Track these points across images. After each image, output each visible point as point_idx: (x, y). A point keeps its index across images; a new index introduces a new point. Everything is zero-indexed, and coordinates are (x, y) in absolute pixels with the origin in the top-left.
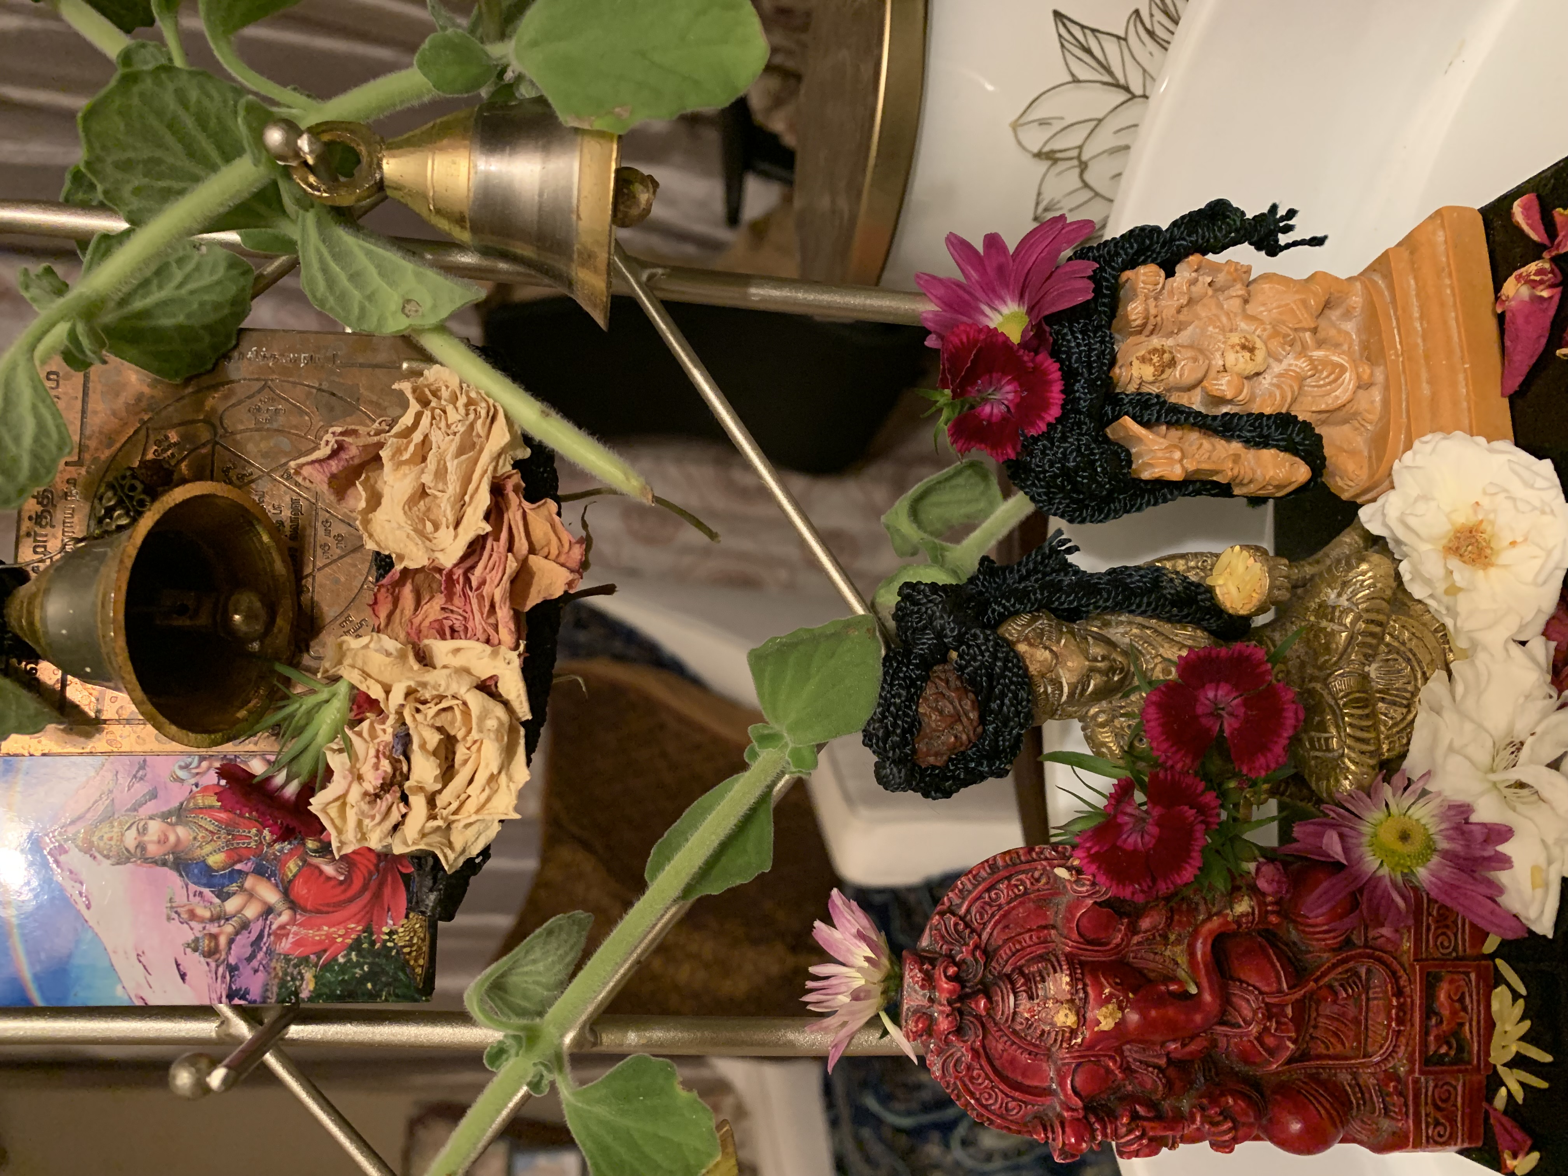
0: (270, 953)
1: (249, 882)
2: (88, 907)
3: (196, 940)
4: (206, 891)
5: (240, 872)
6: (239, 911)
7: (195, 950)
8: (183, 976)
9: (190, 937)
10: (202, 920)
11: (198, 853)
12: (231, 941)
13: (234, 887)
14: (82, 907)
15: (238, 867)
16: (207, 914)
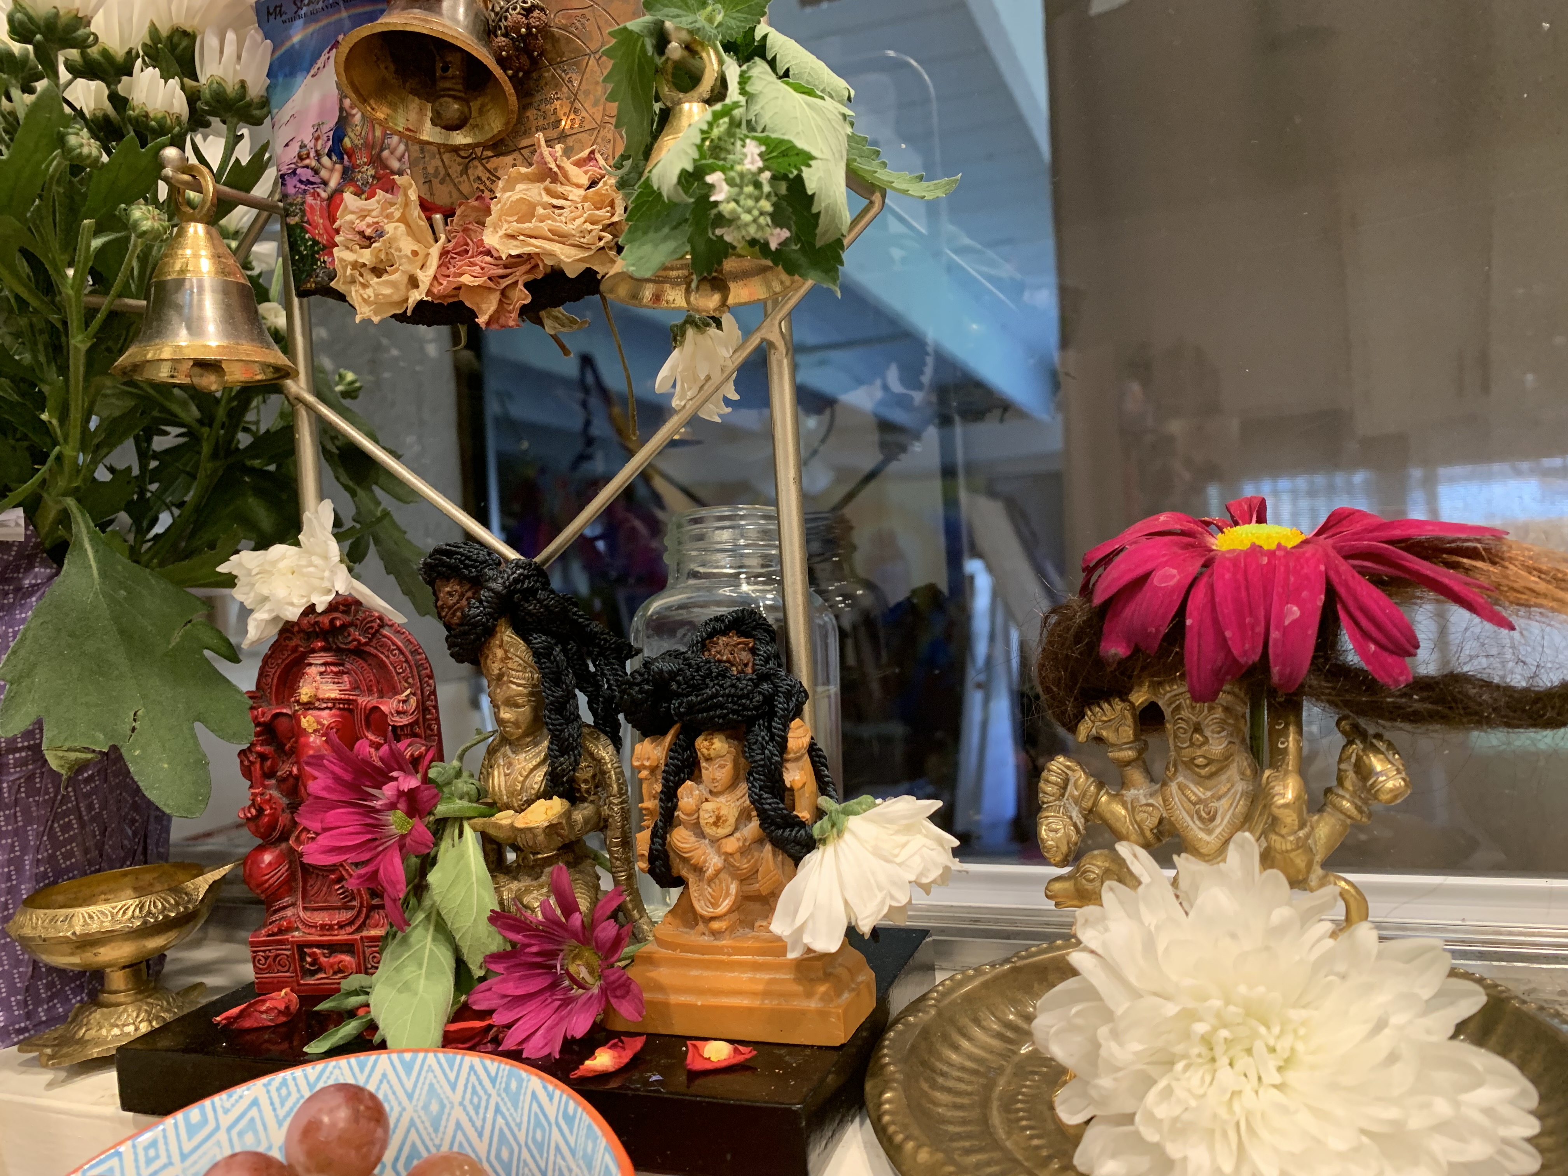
0: (305, 191)
1: (338, 167)
2: (313, 76)
3: (305, 146)
4: (330, 143)
5: (343, 159)
6: (324, 167)
7: (301, 147)
8: (287, 145)
9: (306, 142)
10: (315, 146)
11: (349, 130)
12: (307, 167)
13: (334, 158)
14: (312, 72)
15: (345, 157)
16: (319, 148)
